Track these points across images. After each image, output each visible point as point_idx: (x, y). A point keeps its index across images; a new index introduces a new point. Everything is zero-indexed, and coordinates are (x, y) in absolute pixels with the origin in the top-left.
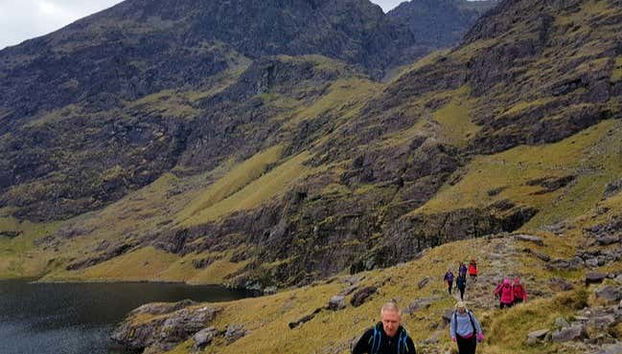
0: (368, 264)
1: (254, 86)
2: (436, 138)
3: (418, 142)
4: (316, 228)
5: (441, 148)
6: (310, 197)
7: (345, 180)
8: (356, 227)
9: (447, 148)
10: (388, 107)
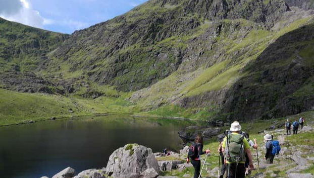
0: (270, 115)
1: (213, 33)
2: (301, 63)
3: (293, 65)
4: (247, 100)
5: (303, 68)
6: (244, 87)
7: (259, 80)
8: (264, 100)
9: (305, 69)
10: (278, 48)
